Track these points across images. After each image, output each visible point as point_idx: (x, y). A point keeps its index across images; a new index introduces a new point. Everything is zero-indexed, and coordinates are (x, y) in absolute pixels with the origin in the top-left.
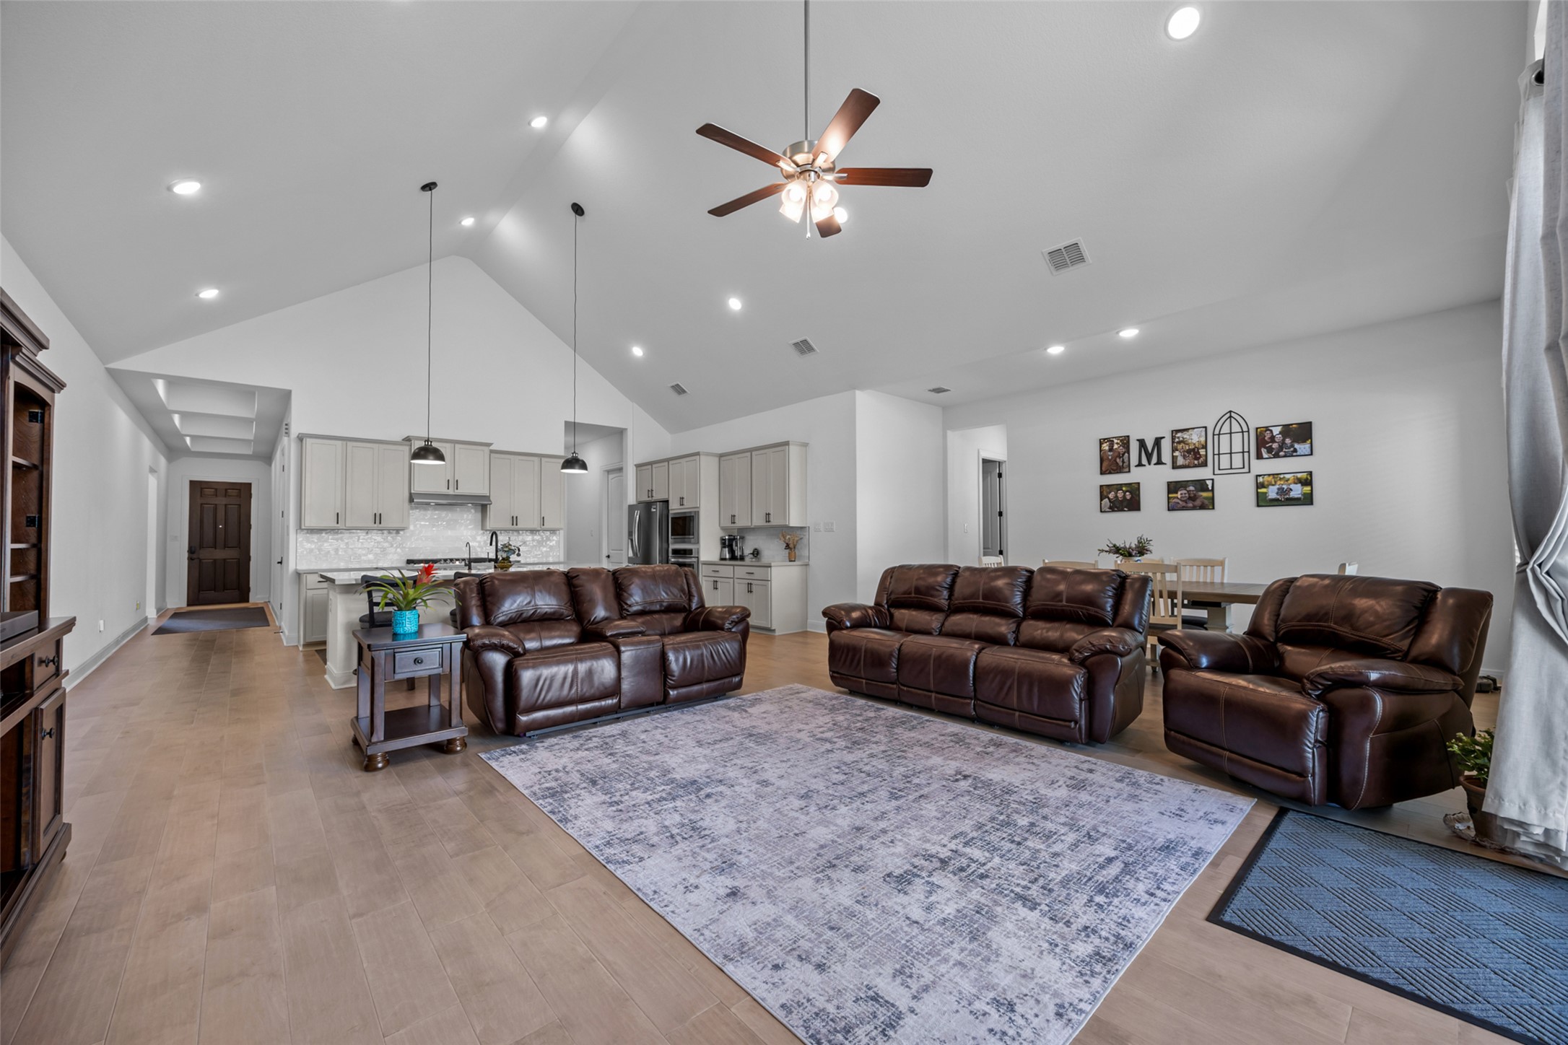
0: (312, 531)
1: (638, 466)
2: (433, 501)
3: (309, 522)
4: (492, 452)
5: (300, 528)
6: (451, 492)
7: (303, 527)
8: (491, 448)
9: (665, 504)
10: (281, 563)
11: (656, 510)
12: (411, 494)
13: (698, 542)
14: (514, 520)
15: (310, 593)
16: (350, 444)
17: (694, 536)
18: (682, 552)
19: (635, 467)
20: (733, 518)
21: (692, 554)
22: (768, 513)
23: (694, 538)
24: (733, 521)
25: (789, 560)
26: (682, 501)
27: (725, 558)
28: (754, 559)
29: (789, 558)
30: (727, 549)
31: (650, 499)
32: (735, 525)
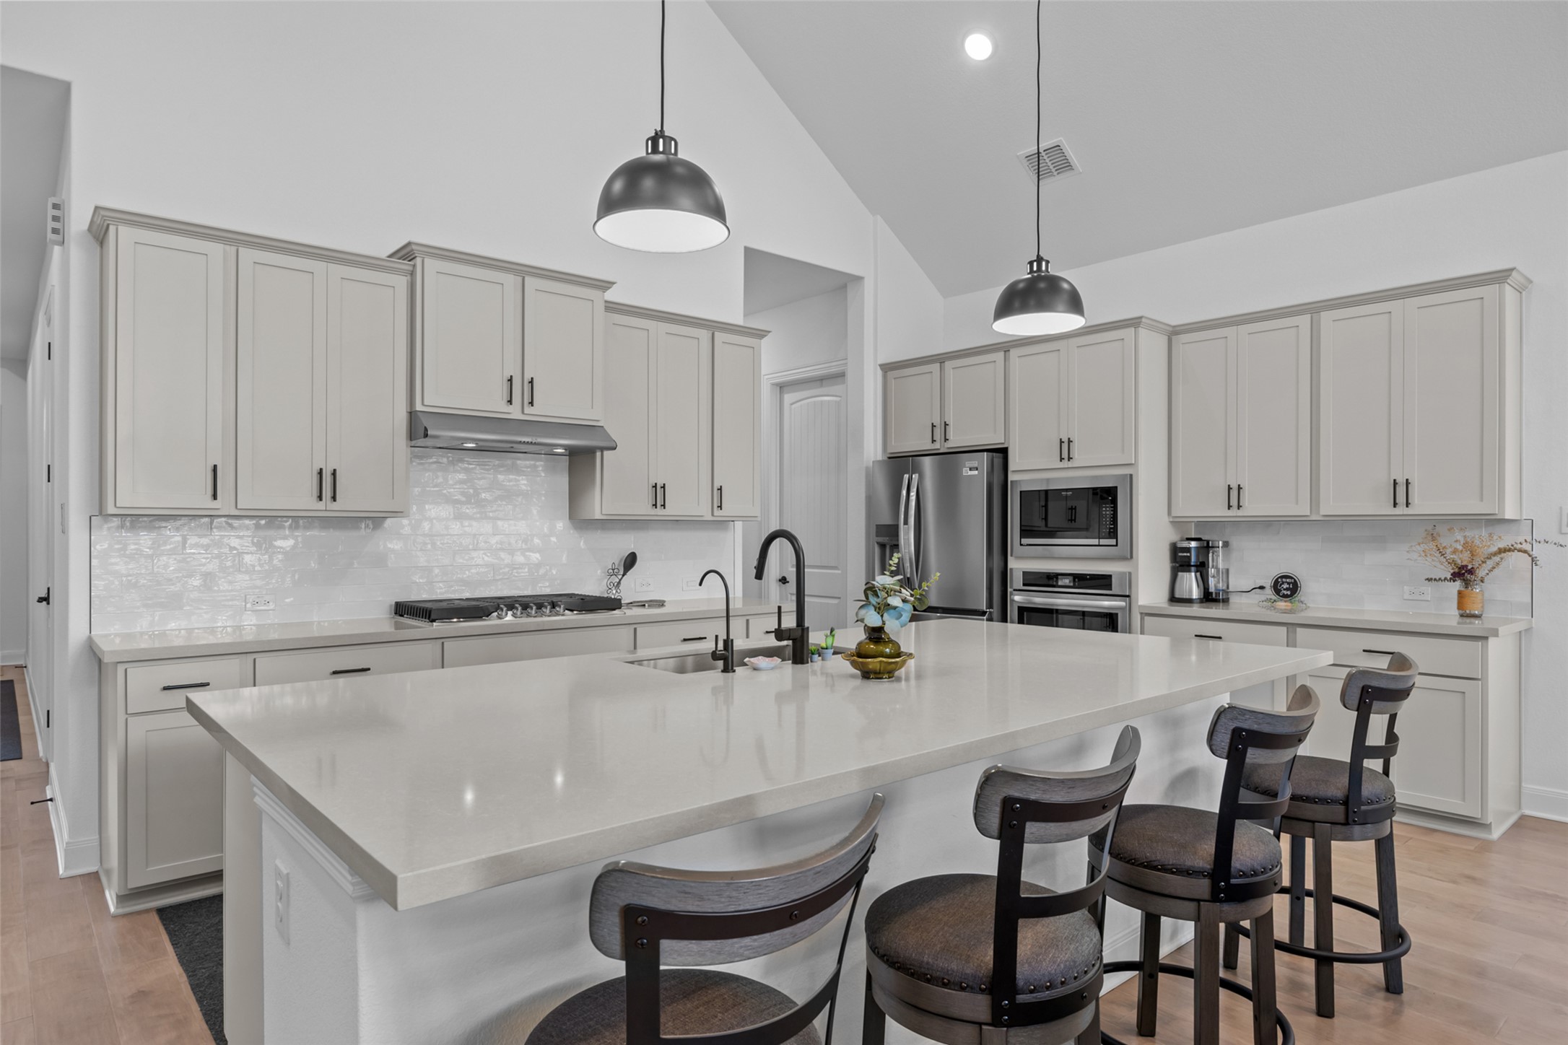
0: (135, 520)
1: (887, 368)
2: (472, 437)
3: (128, 494)
4: (611, 307)
5: (100, 511)
6: (515, 412)
7: (111, 510)
8: (610, 295)
9: (998, 458)
10: (45, 599)
11: (974, 472)
12: (412, 415)
13: (1129, 556)
14: (659, 494)
15: (139, 730)
16: (248, 255)
17: (1115, 540)
18: (1067, 581)
19: (882, 369)
20: (1234, 494)
21: (1109, 587)
22: (1401, 481)
23: (1117, 545)
24: (1234, 502)
25: (1461, 612)
26: (1065, 448)
27: (1187, 597)
28: (1282, 604)
29: (1459, 608)
30: (1193, 574)
31: (937, 445)
32: (1240, 513)
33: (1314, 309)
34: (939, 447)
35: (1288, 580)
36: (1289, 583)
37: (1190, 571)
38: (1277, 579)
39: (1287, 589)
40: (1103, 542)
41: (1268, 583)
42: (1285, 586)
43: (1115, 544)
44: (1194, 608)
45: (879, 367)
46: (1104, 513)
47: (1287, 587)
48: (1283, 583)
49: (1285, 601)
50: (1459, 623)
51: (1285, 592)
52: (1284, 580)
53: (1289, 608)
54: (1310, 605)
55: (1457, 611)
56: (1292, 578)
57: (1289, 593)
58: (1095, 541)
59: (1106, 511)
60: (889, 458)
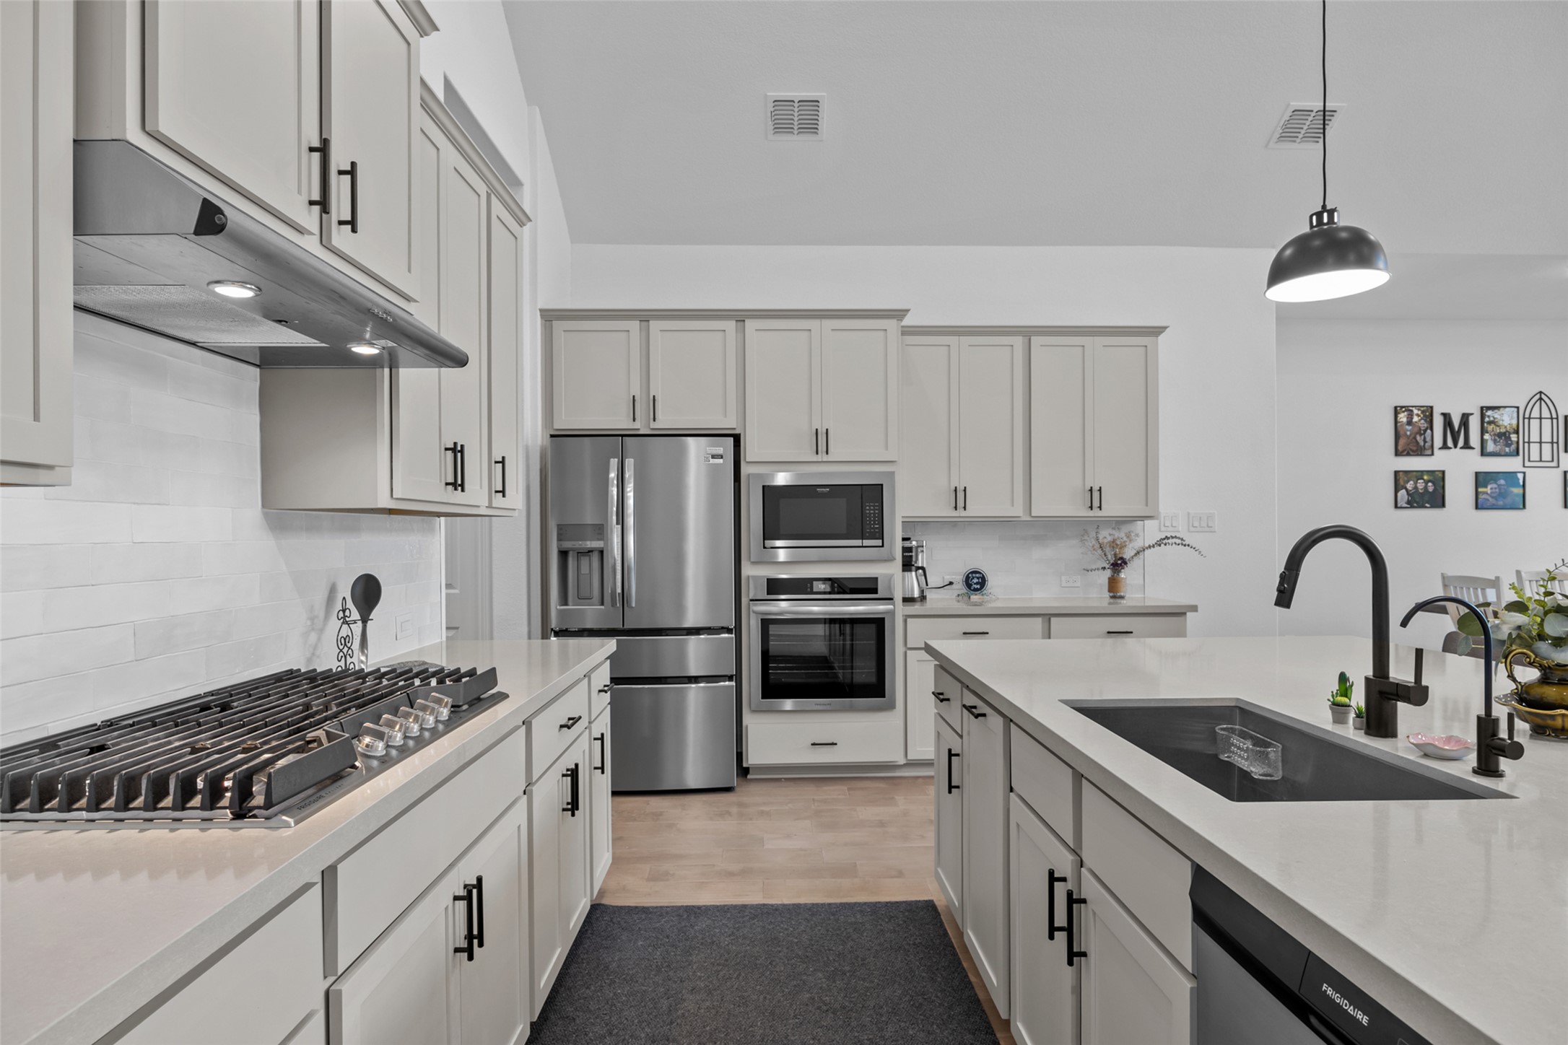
11: (719, 460)
13: (894, 557)
14: (457, 463)
17: (881, 541)
18: (821, 586)
19: (542, 316)
20: (961, 495)
21: (875, 591)
22: (1096, 488)
23: (883, 546)
24: (961, 504)
25: (1111, 594)
26: (821, 441)
27: (910, 596)
28: (975, 598)
29: (1110, 591)
30: (914, 573)
31: (637, 425)
32: (963, 513)
33: (1028, 333)
34: (639, 427)
35: (977, 575)
36: (978, 578)
37: (911, 571)
38: (968, 575)
39: (977, 583)
40: (866, 542)
41: (959, 579)
42: (975, 580)
43: (881, 545)
44: (916, 607)
45: (538, 311)
46: (868, 512)
47: (975, 582)
48: (973, 578)
49: (976, 595)
50: (1110, 604)
51: (976, 586)
52: (974, 575)
53: (980, 601)
54: (999, 597)
55: (1108, 593)
56: (980, 573)
57: (978, 586)
58: (858, 542)
59: (870, 510)
60: (552, 436)
